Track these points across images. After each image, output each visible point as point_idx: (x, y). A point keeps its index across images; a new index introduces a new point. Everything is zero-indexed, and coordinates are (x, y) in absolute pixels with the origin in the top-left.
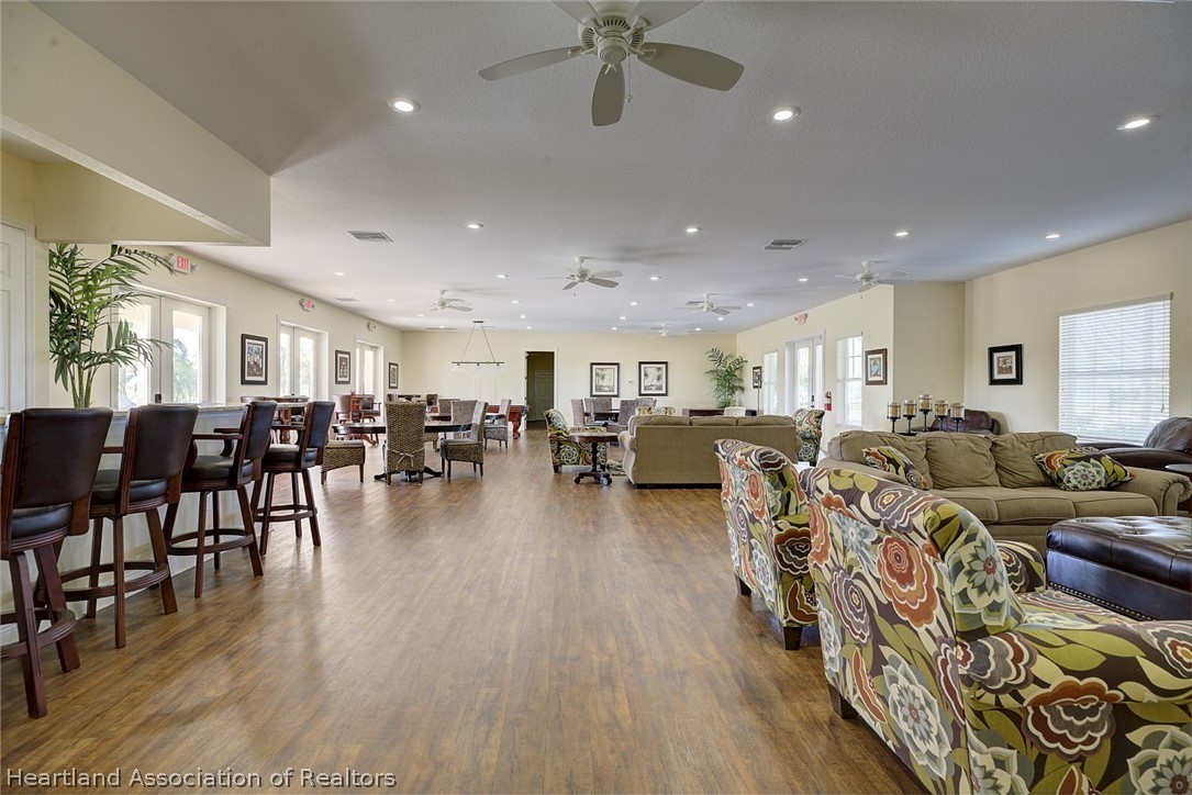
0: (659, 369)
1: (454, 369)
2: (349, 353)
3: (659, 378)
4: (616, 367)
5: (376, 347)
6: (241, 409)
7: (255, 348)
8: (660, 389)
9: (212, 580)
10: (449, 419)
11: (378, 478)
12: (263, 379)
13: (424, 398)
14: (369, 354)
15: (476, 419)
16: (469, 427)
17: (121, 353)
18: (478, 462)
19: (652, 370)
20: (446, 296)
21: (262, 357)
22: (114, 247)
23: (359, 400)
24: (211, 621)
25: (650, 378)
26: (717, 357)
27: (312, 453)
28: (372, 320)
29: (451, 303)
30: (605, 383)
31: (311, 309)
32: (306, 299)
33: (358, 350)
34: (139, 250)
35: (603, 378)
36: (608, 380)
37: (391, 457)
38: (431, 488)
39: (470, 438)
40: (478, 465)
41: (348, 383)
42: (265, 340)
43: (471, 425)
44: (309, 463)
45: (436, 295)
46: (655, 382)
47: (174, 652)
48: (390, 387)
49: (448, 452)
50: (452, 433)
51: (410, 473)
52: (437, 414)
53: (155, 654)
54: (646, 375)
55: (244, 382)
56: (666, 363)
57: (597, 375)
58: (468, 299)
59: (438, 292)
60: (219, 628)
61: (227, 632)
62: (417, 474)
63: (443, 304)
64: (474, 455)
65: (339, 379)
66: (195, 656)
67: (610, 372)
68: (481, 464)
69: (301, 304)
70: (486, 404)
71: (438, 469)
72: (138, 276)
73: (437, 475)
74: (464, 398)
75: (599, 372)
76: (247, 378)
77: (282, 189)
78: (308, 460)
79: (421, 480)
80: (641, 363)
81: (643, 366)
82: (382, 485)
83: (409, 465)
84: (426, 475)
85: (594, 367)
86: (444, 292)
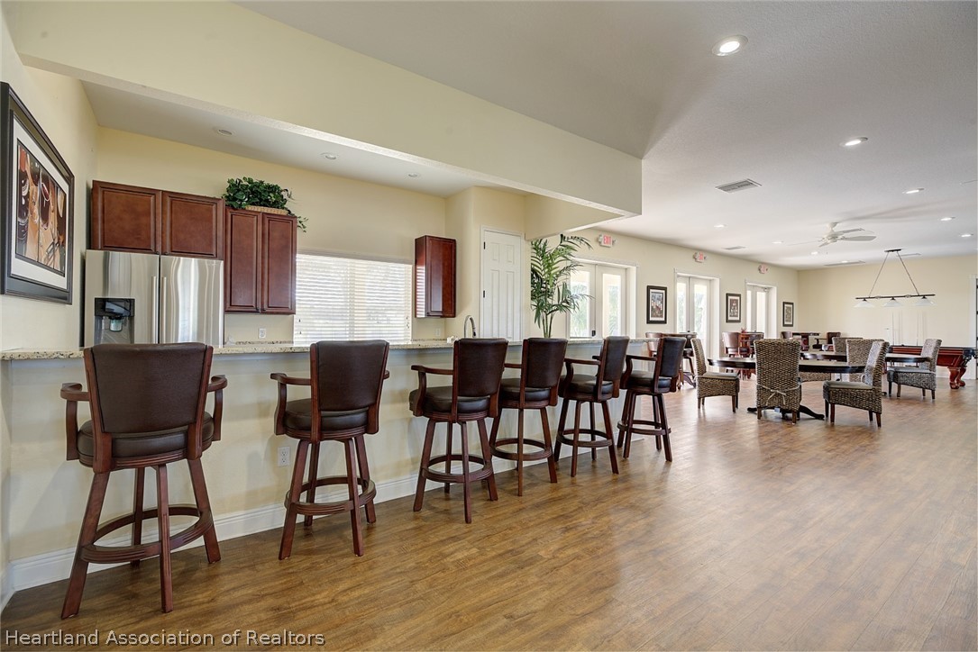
1: (858, 306)
2: (739, 295)
5: (769, 288)
6: (599, 343)
7: (657, 295)
9: (589, 467)
10: (843, 359)
11: (751, 410)
12: (663, 319)
13: (823, 335)
14: (761, 296)
15: (872, 361)
16: (860, 369)
17: (564, 304)
18: (875, 411)
20: (836, 229)
21: (662, 303)
22: (562, 235)
23: (747, 337)
24: (571, 498)
27: (666, 381)
28: (763, 263)
29: (845, 235)
31: (703, 261)
32: (698, 253)
33: (749, 293)
34: (574, 236)
37: (761, 391)
38: (809, 430)
39: (864, 382)
40: (874, 415)
41: (739, 321)
42: (665, 289)
43: (864, 367)
44: (663, 390)
45: (826, 229)
47: (540, 512)
48: (784, 325)
49: (834, 396)
50: (848, 375)
51: (784, 412)
52: (833, 354)
53: (531, 508)
55: (649, 322)
58: (868, 227)
59: (828, 225)
60: (572, 505)
61: (574, 511)
62: (793, 414)
63: (834, 237)
64: (869, 402)
65: (730, 318)
66: (549, 520)
68: (879, 414)
69: (694, 257)
70: (886, 345)
71: (821, 410)
72: (573, 252)
73: (819, 417)
74: (866, 337)
76: (651, 319)
77: (650, 167)
78: (661, 387)
79: (796, 419)
82: (754, 417)
83: (781, 403)
84: (802, 415)
86: (835, 224)
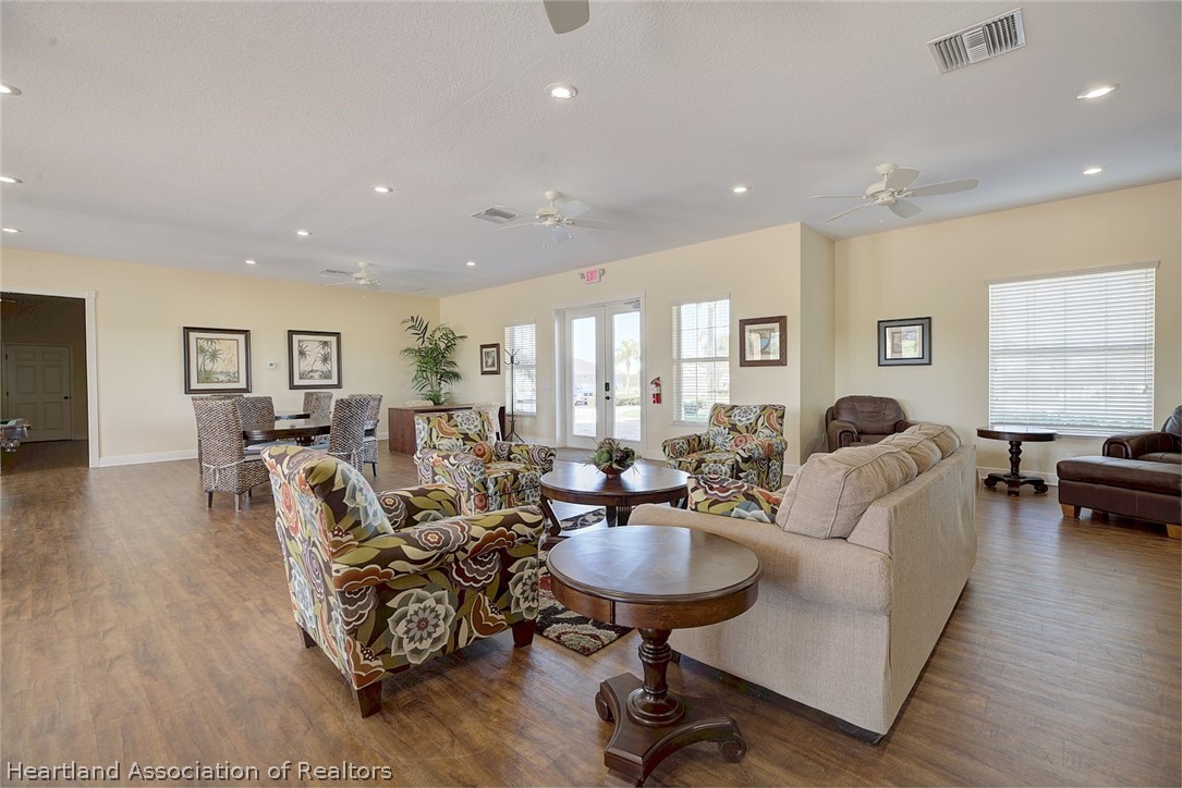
0: (325, 343)
3: (325, 359)
4: (242, 337)
8: (327, 376)
19: (312, 345)
25: (310, 359)
26: (419, 327)
30: (218, 366)
35: (214, 356)
36: (226, 361)
46: (319, 366)
54: (302, 353)
56: (337, 335)
57: (201, 350)
67: (230, 348)
75: (205, 345)
80: (291, 333)
81: (296, 338)
85: (193, 335)
